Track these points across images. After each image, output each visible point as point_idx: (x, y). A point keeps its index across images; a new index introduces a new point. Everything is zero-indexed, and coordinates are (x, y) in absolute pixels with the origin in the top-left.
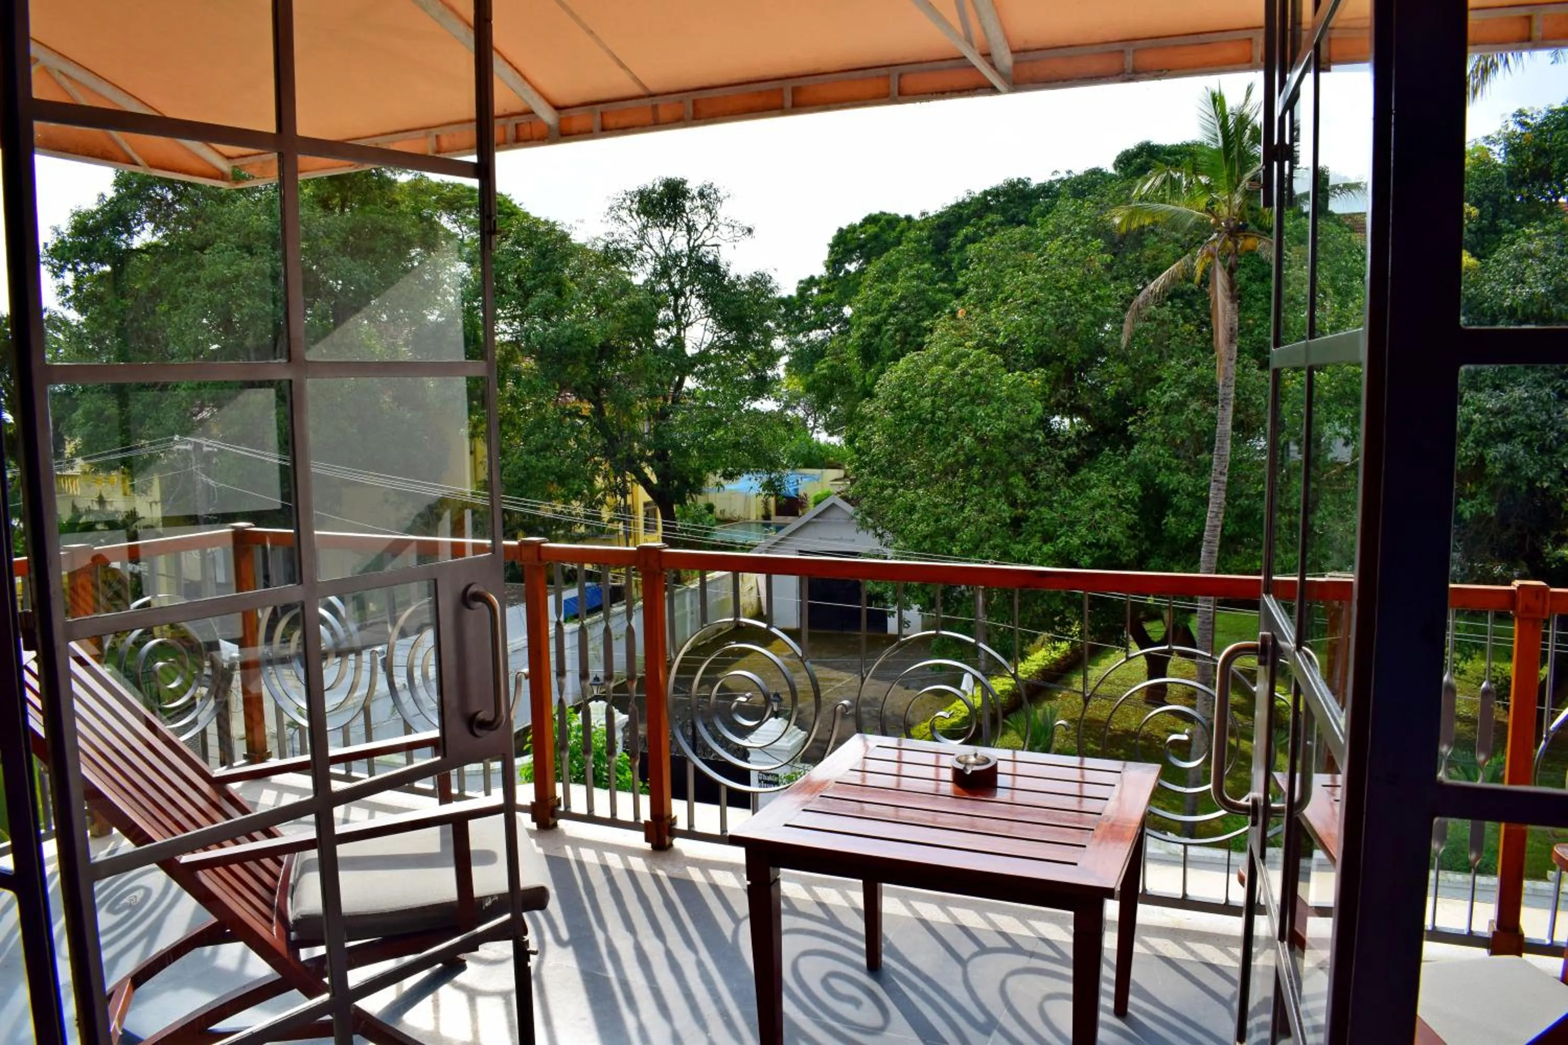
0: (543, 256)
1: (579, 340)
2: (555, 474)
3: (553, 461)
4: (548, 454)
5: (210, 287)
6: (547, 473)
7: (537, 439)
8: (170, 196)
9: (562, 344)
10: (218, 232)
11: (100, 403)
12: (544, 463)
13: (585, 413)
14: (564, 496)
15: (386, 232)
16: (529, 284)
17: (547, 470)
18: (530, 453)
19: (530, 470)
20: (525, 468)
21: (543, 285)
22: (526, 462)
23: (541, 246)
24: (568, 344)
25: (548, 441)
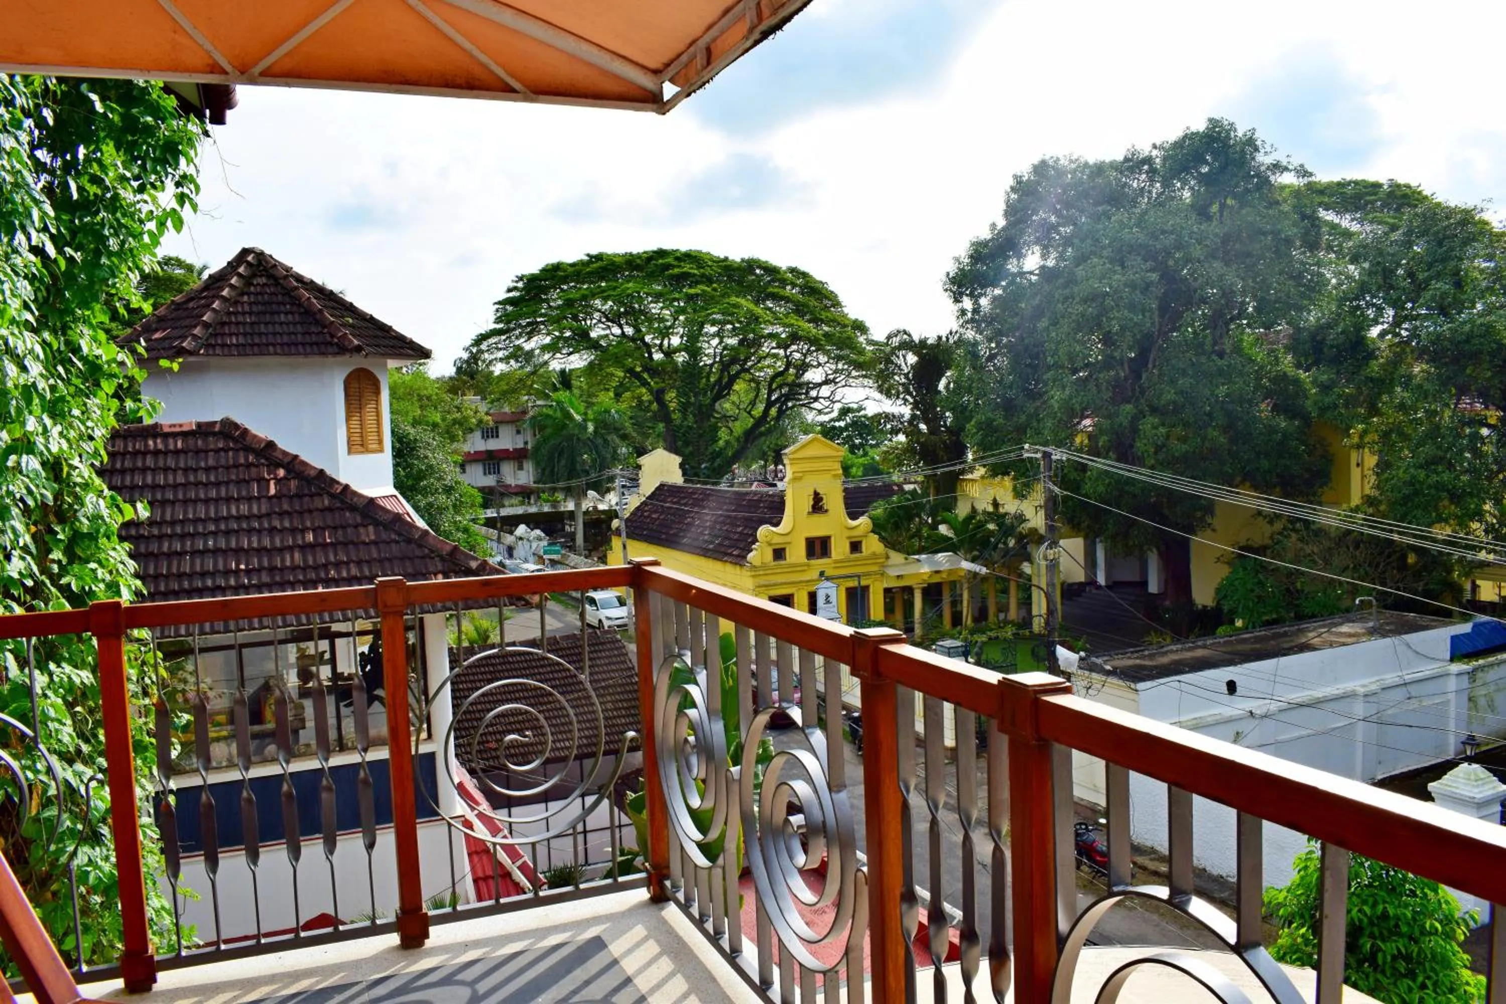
0: (1440, 244)
1: (1481, 336)
2: (1448, 491)
3: (1446, 477)
4: (1440, 468)
5: (1085, 301)
6: (1437, 489)
7: (1427, 450)
8: (1053, 219)
9: (1459, 342)
10: (1093, 248)
11: (990, 415)
12: (1435, 478)
13: (1492, 421)
14: (1457, 517)
15: (1264, 234)
16: (1421, 276)
17: (1439, 487)
18: (1416, 467)
19: (1417, 486)
20: (1411, 483)
21: (1438, 276)
22: (1414, 477)
23: (1438, 232)
24: (1467, 341)
25: (1440, 453)
